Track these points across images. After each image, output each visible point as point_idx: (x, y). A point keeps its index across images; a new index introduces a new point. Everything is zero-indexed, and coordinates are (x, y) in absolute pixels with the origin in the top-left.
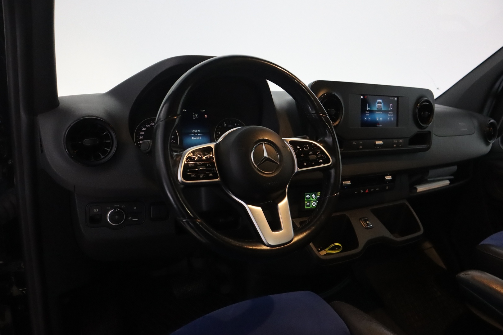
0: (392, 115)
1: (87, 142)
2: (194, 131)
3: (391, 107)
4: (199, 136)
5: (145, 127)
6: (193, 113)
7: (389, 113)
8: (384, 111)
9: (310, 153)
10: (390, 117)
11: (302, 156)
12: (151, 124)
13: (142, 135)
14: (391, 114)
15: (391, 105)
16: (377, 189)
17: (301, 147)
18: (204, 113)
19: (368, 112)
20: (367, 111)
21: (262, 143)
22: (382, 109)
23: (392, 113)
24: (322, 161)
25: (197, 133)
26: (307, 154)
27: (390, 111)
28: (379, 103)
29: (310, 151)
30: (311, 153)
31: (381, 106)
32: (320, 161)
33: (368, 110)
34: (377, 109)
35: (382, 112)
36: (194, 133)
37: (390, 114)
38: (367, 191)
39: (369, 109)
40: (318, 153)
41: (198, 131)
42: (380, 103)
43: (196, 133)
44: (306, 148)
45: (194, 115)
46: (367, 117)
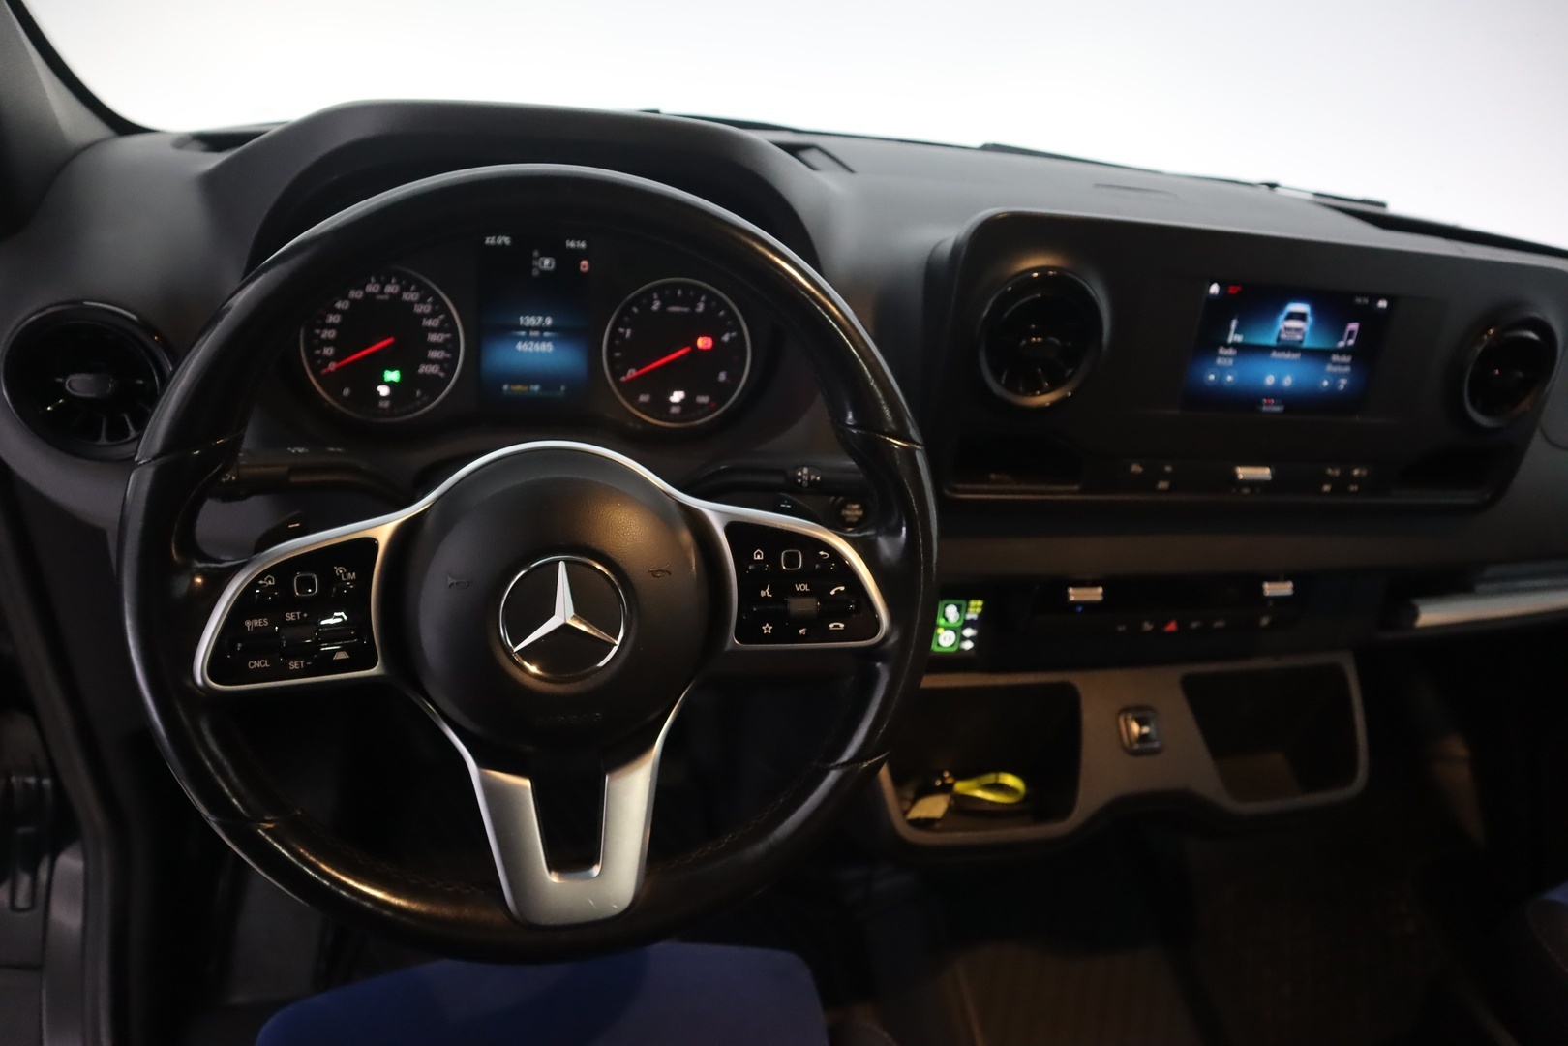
0: (1347, 369)
1: (79, 384)
2: (530, 321)
3: (1350, 337)
4: (547, 340)
5: (345, 297)
6: (536, 253)
7: (1335, 358)
8: (1309, 353)
9: (799, 587)
10: (1337, 376)
11: (763, 593)
12: (370, 288)
13: (331, 326)
14: (1343, 364)
15: (1354, 327)
16: (1219, 624)
17: (772, 557)
18: (578, 255)
19: (1231, 352)
20: (1227, 346)
21: (558, 561)
22: (1301, 342)
23: (1346, 359)
24: (842, 625)
25: (541, 329)
26: (784, 587)
27: (1341, 352)
28: (1292, 316)
29: (801, 577)
30: (806, 587)
31: (1298, 330)
32: (832, 625)
33: (1235, 345)
34: (1279, 339)
35: (1296, 356)
36: (528, 329)
37: (1335, 364)
38: (1172, 626)
39: (1239, 338)
40: (833, 592)
41: (544, 321)
42: (1301, 317)
43: (535, 329)
44: (792, 560)
45: (538, 258)
46: (1223, 370)
